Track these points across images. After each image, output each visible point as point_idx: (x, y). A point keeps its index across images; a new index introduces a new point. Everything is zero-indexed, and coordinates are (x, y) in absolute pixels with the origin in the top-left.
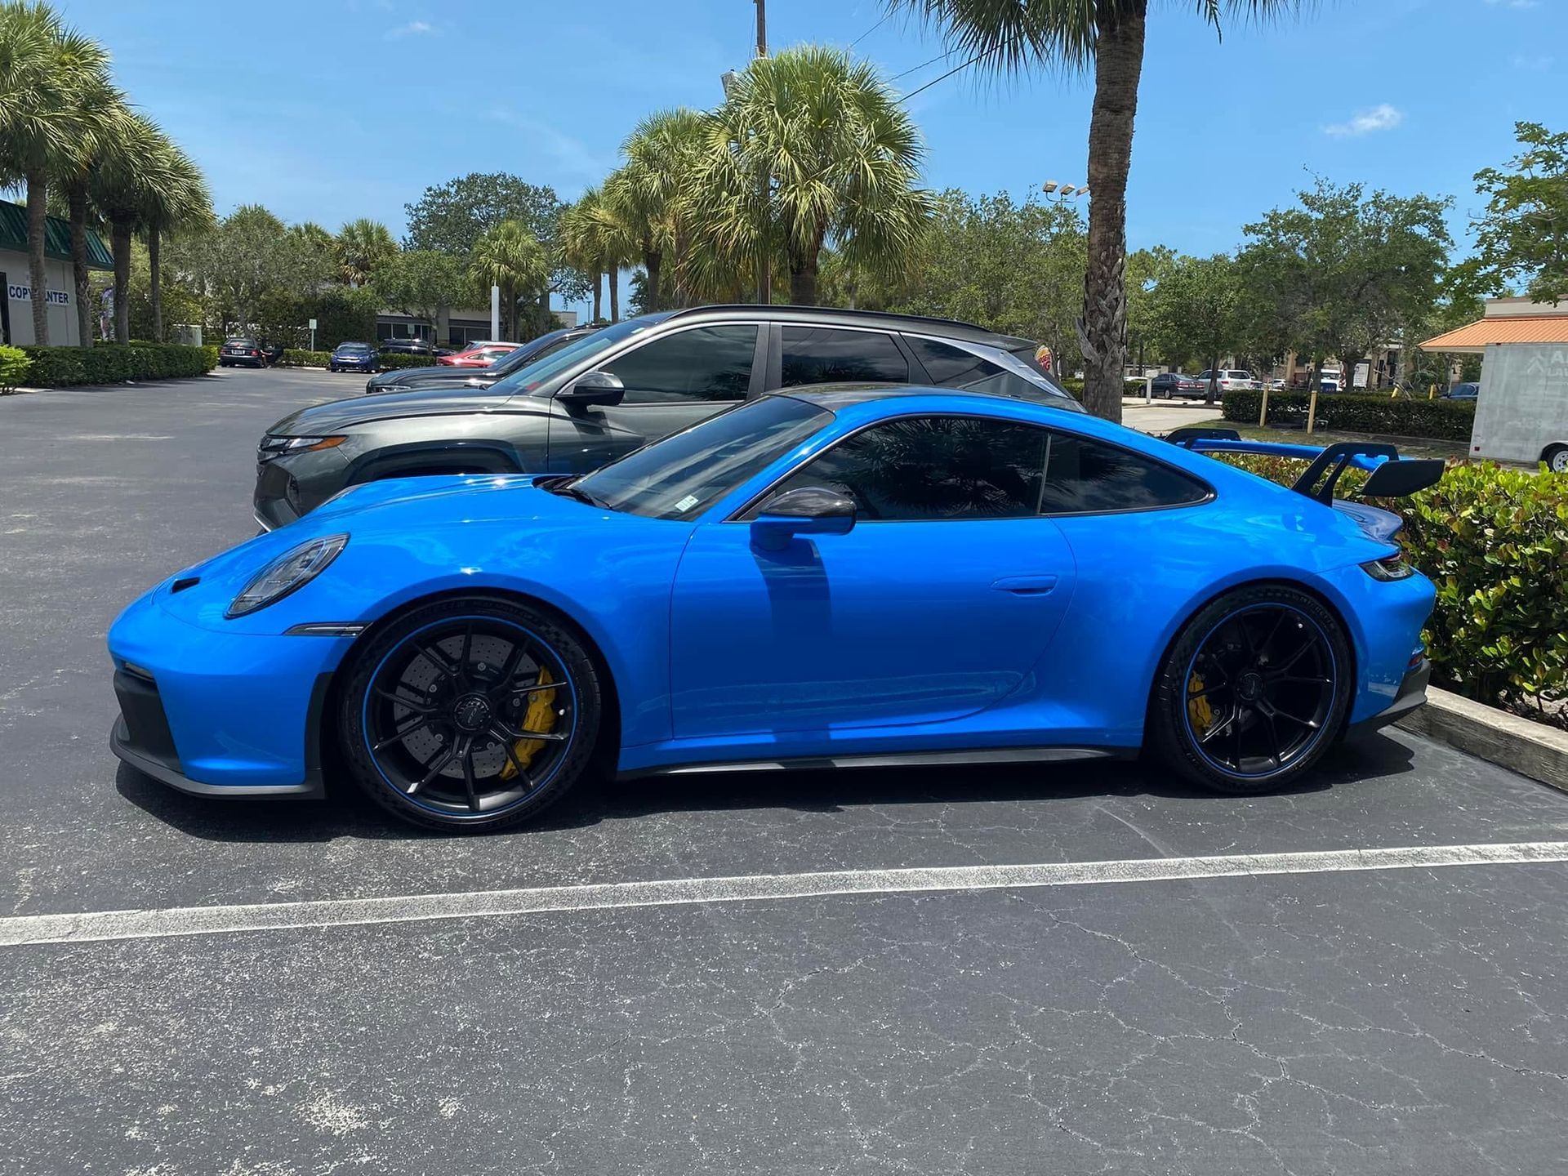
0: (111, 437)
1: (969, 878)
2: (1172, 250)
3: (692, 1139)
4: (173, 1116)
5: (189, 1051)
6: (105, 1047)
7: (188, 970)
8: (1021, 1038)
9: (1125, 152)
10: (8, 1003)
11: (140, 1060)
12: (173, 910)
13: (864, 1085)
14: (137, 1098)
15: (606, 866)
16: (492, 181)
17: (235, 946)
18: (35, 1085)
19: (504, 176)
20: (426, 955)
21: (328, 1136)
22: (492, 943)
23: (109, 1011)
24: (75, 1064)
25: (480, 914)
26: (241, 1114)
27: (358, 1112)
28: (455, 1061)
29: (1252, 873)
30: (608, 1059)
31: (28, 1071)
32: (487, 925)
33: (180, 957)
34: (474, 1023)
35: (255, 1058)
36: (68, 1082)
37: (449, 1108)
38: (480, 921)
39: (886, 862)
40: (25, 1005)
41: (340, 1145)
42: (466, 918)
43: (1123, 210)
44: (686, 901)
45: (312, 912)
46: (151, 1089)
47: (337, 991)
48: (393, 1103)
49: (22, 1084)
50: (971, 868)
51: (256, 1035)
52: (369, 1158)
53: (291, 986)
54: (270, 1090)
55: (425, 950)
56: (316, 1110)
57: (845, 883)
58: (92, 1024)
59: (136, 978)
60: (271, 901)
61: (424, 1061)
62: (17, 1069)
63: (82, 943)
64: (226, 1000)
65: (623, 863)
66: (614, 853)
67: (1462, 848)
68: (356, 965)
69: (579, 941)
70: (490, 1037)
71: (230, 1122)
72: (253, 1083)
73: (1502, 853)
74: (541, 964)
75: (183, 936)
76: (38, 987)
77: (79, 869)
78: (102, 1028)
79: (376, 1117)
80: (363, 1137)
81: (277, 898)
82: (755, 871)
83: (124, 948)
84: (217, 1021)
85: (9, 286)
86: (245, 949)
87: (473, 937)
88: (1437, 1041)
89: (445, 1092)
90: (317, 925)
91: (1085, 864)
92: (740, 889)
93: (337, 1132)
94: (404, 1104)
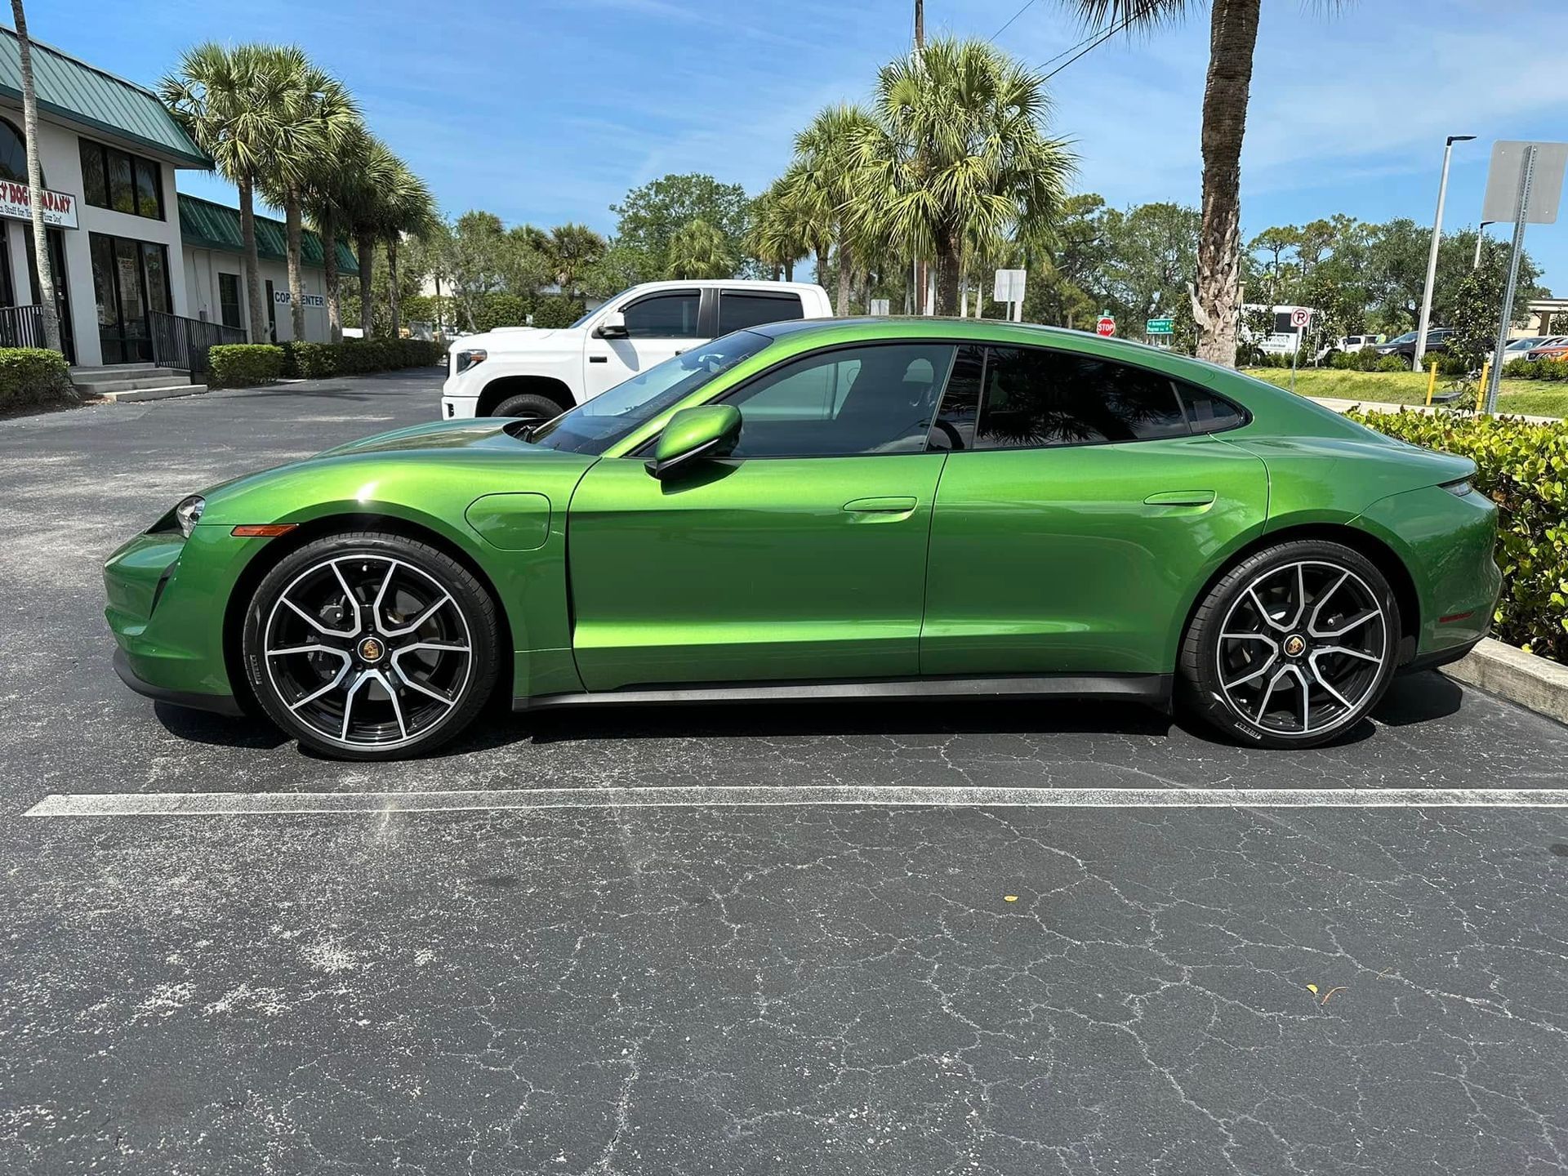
0: (342, 419)
1: (953, 796)
2: (1352, 218)
3: (614, 996)
4: (208, 949)
5: (236, 901)
6: (174, 895)
7: (257, 840)
8: (943, 933)
9: (1239, 118)
10: (113, 857)
11: (197, 905)
12: (259, 795)
13: (782, 962)
14: (184, 932)
15: (628, 773)
16: (687, 181)
17: (298, 824)
18: (112, 920)
19: (698, 177)
20: (449, 838)
21: (320, 972)
22: (507, 831)
23: (185, 868)
24: (147, 905)
25: (506, 807)
26: (258, 951)
27: (350, 956)
28: (441, 922)
29: (1233, 805)
30: (569, 928)
31: (111, 908)
32: (509, 817)
33: (253, 830)
34: (468, 894)
35: (283, 910)
36: (137, 919)
37: (423, 957)
38: (504, 814)
39: (877, 780)
40: (124, 860)
41: (326, 980)
42: (493, 810)
43: (1237, 176)
44: (686, 804)
45: (369, 801)
46: (197, 927)
47: (367, 862)
48: (379, 951)
49: (103, 918)
50: (954, 788)
51: (289, 894)
52: (345, 991)
53: (331, 858)
54: (287, 935)
55: (450, 834)
56: (317, 951)
57: (833, 795)
58: (170, 877)
59: (214, 845)
60: (340, 791)
61: (416, 921)
62: (104, 907)
63: (182, 816)
64: (277, 865)
65: (643, 771)
66: (639, 762)
67: (1467, 791)
68: (389, 844)
69: (582, 832)
70: (477, 905)
71: (248, 956)
72: (276, 929)
73: (1506, 797)
74: (542, 850)
75: (261, 815)
76: (139, 847)
77: (198, 760)
78: (176, 881)
79: (363, 960)
80: (346, 974)
81: (346, 789)
82: (756, 783)
83: (213, 822)
84: (265, 880)
85: (275, 292)
86: (306, 827)
87: (492, 826)
88: (1355, 962)
89: (423, 945)
90: (370, 811)
91: (1067, 790)
92: (739, 796)
93: (327, 970)
94: (388, 952)
